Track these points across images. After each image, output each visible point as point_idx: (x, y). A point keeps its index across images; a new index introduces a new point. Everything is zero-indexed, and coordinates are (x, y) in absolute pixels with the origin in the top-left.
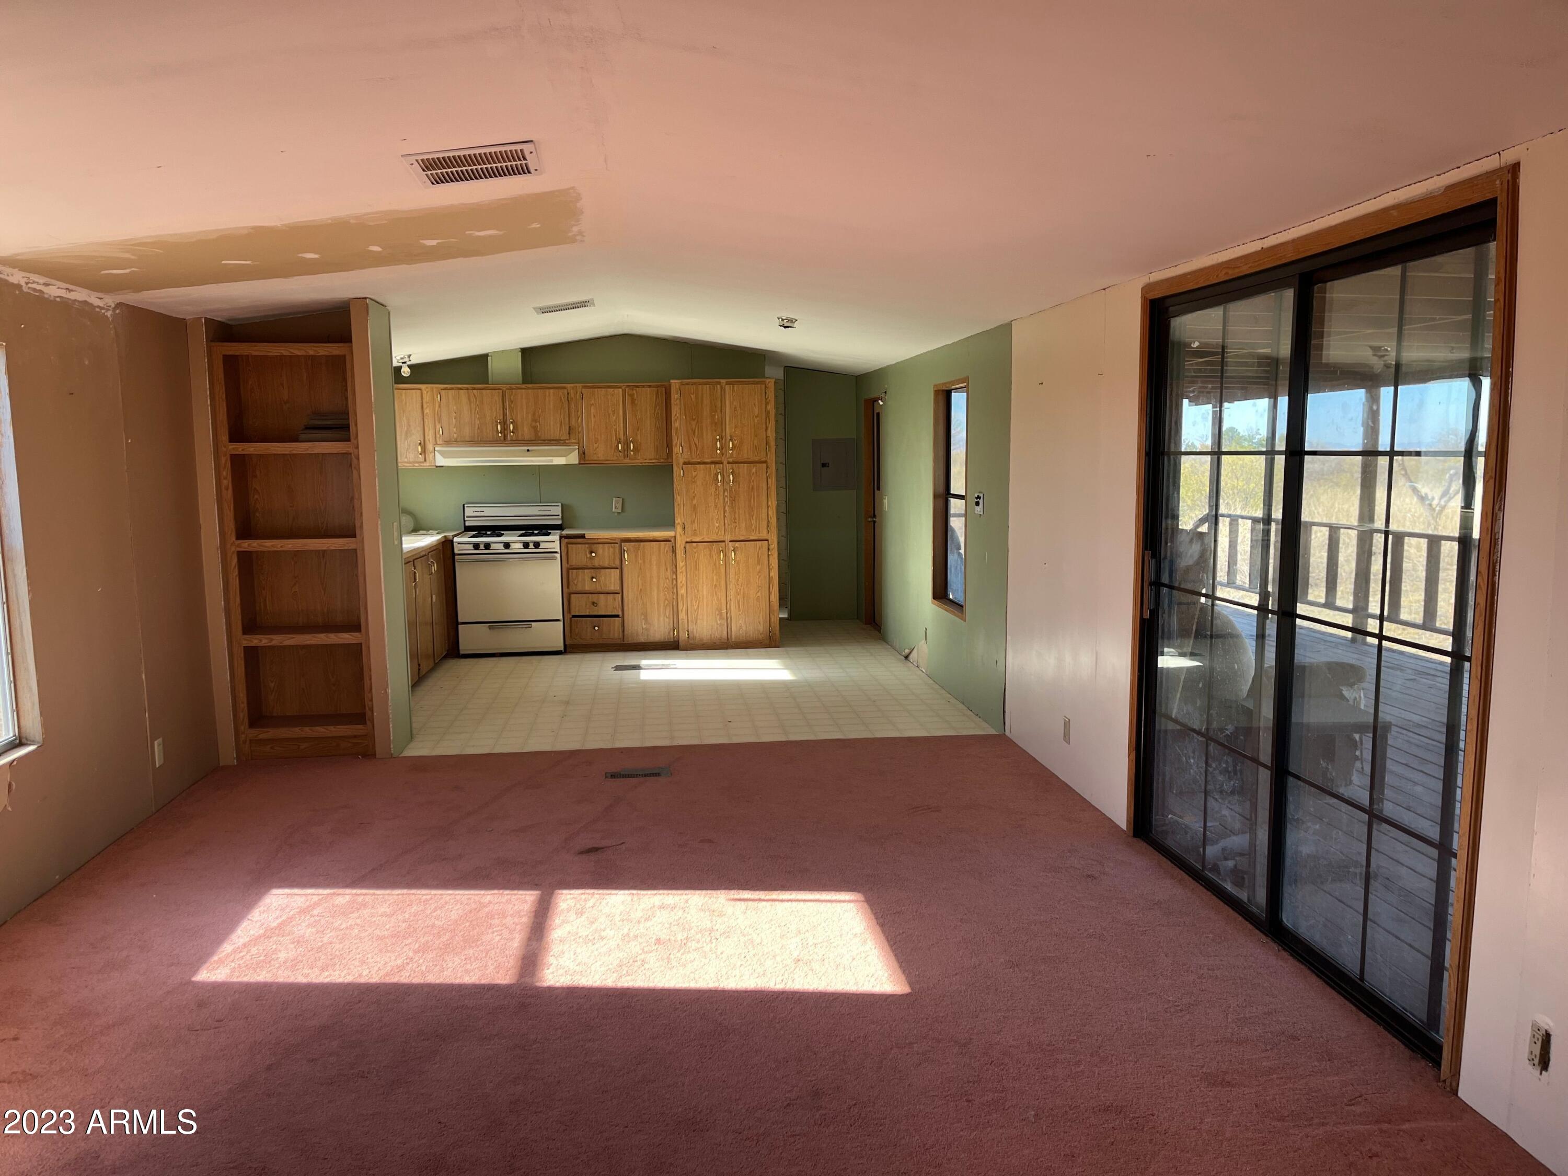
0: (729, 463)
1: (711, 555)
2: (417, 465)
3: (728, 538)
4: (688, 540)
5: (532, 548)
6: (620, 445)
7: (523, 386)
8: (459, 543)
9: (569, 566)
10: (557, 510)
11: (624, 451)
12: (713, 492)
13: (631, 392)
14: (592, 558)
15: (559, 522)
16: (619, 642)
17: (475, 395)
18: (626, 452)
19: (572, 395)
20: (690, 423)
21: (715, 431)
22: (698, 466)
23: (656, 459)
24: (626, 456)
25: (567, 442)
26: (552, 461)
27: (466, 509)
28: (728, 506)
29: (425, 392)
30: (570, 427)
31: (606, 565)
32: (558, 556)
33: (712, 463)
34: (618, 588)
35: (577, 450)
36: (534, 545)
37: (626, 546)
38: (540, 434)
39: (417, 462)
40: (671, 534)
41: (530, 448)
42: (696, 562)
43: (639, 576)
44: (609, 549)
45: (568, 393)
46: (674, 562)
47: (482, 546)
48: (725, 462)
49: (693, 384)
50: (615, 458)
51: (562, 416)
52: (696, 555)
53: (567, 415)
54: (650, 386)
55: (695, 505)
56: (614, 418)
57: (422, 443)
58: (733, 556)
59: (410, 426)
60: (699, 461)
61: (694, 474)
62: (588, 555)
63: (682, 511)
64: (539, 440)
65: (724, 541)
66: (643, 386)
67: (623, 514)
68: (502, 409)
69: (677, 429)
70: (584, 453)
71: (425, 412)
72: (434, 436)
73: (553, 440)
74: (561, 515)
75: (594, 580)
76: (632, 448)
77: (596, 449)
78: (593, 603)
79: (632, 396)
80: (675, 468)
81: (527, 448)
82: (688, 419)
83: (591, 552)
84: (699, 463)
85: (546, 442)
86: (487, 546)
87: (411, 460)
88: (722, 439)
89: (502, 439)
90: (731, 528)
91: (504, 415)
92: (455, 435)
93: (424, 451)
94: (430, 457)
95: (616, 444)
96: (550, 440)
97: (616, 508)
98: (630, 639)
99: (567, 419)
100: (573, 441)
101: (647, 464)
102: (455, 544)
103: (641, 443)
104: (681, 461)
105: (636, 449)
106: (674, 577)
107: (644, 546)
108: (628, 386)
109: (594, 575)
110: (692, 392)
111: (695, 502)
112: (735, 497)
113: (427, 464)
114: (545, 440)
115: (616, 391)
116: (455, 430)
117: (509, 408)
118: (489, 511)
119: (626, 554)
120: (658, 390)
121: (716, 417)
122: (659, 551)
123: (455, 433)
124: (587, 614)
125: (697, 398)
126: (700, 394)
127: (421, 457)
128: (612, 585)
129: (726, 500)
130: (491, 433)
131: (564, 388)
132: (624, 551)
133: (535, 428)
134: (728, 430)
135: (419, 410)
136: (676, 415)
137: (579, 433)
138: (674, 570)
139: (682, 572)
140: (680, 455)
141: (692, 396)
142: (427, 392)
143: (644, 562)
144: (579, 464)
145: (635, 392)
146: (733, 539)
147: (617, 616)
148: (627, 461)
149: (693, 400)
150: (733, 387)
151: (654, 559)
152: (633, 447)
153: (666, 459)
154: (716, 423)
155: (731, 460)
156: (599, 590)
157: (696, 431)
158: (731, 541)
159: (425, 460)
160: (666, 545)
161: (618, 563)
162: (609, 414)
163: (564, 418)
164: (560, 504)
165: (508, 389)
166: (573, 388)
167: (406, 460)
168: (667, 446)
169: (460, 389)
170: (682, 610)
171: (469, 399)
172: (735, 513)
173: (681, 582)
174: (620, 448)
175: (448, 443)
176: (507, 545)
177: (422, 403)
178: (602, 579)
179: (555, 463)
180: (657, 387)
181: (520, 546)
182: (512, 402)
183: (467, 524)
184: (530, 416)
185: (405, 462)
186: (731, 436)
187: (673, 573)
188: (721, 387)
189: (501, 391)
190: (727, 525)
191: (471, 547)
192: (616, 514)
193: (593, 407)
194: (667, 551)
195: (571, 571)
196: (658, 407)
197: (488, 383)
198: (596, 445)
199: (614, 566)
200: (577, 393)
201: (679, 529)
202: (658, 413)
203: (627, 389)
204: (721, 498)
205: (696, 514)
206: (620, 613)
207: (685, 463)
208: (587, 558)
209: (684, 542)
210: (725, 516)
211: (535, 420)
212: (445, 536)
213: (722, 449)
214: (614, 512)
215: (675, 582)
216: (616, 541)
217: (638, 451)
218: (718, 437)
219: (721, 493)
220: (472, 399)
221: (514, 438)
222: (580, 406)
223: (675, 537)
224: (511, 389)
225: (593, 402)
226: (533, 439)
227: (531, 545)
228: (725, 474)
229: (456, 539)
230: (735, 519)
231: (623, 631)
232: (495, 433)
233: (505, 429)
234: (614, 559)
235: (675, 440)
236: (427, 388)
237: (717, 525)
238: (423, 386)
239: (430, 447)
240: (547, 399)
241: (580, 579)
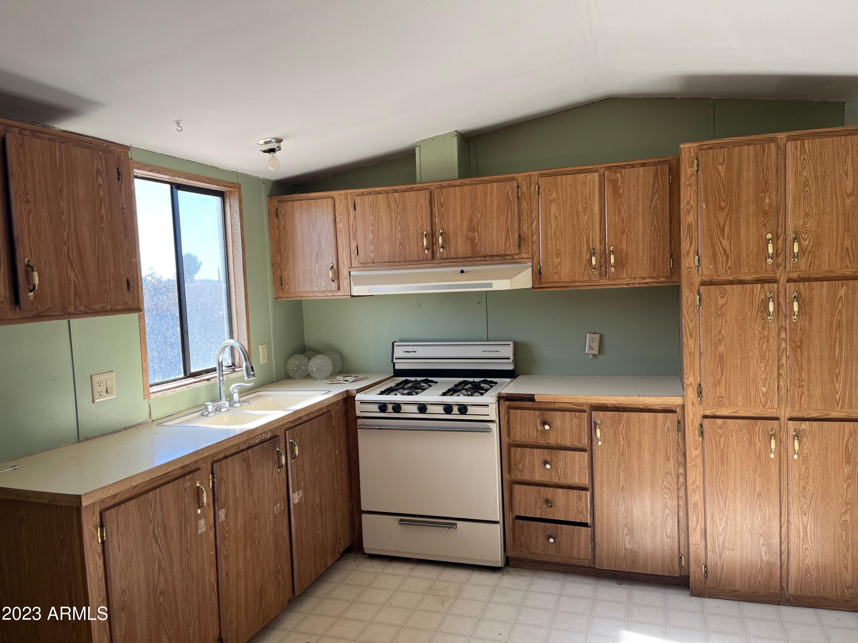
0: (790, 280)
1: (751, 442)
2: (330, 294)
3: (785, 413)
4: (708, 413)
5: (455, 415)
6: (594, 259)
7: (458, 182)
8: (362, 402)
9: (510, 442)
10: (508, 351)
11: (601, 267)
12: (757, 333)
13: (612, 176)
14: (544, 432)
15: (511, 367)
16: (587, 563)
17: (395, 200)
18: (603, 268)
19: (525, 189)
20: (715, 216)
21: (765, 226)
22: (729, 287)
23: (652, 278)
24: (604, 274)
25: (516, 257)
26: (490, 285)
27: (395, 348)
28: (788, 357)
29: (337, 201)
30: (520, 236)
31: (567, 443)
32: (494, 427)
33: (757, 281)
34: (585, 481)
35: (531, 268)
36: (459, 410)
37: (598, 416)
38: (478, 247)
39: (330, 291)
40: (677, 401)
41: (465, 269)
42: (722, 451)
43: (619, 466)
44: (571, 420)
45: (518, 187)
46: (681, 446)
47: (390, 408)
48: (783, 280)
49: (722, 146)
50: (586, 278)
51: (509, 221)
52: (723, 439)
53: (517, 219)
54: (644, 165)
55: (721, 356)
56: (586, 218)
57: (335, 267)
58: (797, 447)
59: (320, 245)
60: (731, 278)
61: (721, 301)
62: (540, 428)
63: (697, 365)
64: (477, 257)
65: (777, 419)
66: (633, 166)
67: (601, 357)
68: (429, 216)
69: (690, 227)
70: (540, 273)
71: (338, 227)
72: (349, 257)
73: (497, 256)
74: (512, 358)
75: (548, 466)
76: (612, 260)
77: (558, 265)
78: (547, 501)
79: (614, 183)
80: (685, 292)
81: (462, 268)
82: (711, 206)
83: (544, 423)
84: (731, 283)
85: (487, 258)
86: (397, 408)
87: (323, 289)
88: (778, 238)
89: (430, 257)
90: (793, 397)
91: (432, 224)
92: (372, 255)
93: (337, 277)
94: (344, 283)
95: (588, 256)
96: (492, 256)
97: (590, 348)
98: (605, 562)
99: (516, 224)
100: (525, 256)
101: (637, 286)
102: (357, 404)
103: (627, 254)
104: (697, 280)
105: (620, 264)
106: (681, 471)
107: (628, 418)
108: (610, 168)
109: (548, 459)
110: (721, 161)
111: (721, 349)
112: (802, 342)
113: (341, 293)
114: (485, 257)
115: (589, 176)
116: (372, 247)
117: (439, 214)
118: (422, 351)
119: (598, 431)
120: (657, 170)
121: (767, 201)
122: (655, 428)
123: (372, 252)
124: (538, 516)
125: (729, 170)
126: (736, 161)
127: (334, 285)
128: (576, 477)
129: (783, 345)
130: (416, 249)
131: (513, 179)
132: (595, 423)
133: (472, 240)
134: (789, 221)
135: (331, 225)
136: (688, 203)
137: (533, 243)
138: (682, 460)
139: (695, 466)
140: (694, 270)
141: (720, 167)
142: (341, 201)
143: (629, 444)
144: (533, 288)
145: (619, 175)
146: (795, 414)
147: (585, 525)
148: (603, 282)
149: (723, 174)
150: (803, 145)
151: (646, 440)
152: (615, 258)
153: (668, 277)
154: (766, 213)
155: (794, 275)
156: (555, 480)
157: (726, 228)
158: (791, 419)
159: (339, 289)
160: (666, 418)
161: (585, 442)
162: (578, 213)
163: (512, 223)
164: (511, 343)
165: (438, 188)
166: (525, 179)
167: (317, 289)
168: (671, 256)
169: (379, 193)
170: (695, 530)
171: (389, 206)
172: (801, 369)
173: (694, 482)
174: (594, 262)
175: (364, 265)
176: (422, 408)
177: (335, 215)
178: (561, 464)
179: (495, 288)
180: (655, 164)
181: (440, 409)
182: (442, 206)
183: (397, 367)
184: (465, 223)
185: (316, 292)
186: (796, 233)
187: (679, 464)
188: (778, 148)
189: (427, 192)
190: (783, 391)
191: (376, 408)
192: (590, 356)
193: (553, 205)
194: (669, 429)
195: (513, 449)
196: (657, 196)
197: (415, 182)
198: (556, 261)
199: (579, 445)
200: (531, 185)
201: (691, 394)
202: (656, 206)
203: (606, 172)
204: (773, 344)
205: (722, 369)
206: (589, 521)
207: (703, 283)
208: (537, 431)
209: (699, 417)
210: (779, 375)
211: (472, 229)
212: (347, 391)
213: (778, 256)
214: (588, 354)
215: (682, 480)
216: (584, 408)
217: (623, 266)
218: (769, 236)
219: (774, 334)
220: (393, 206)
221: (445, 256)
222: (535, 205)
223: (683, 406)
224: (441, 187)
225: (554, 195)
226: (468, 256)
227: (455, 410)
228: (782, 301)
229: (359, 397)
230: (800, 380)
231: (594, 548)
232: (420, 249)
233: (432, 244)
234: (579, 437)
235: (685, 246)
236: (340, 195)
237: (764, 390)
238: (335, 193)
239: (344, 271)
240: (489, 197)
241: (527, 464)
